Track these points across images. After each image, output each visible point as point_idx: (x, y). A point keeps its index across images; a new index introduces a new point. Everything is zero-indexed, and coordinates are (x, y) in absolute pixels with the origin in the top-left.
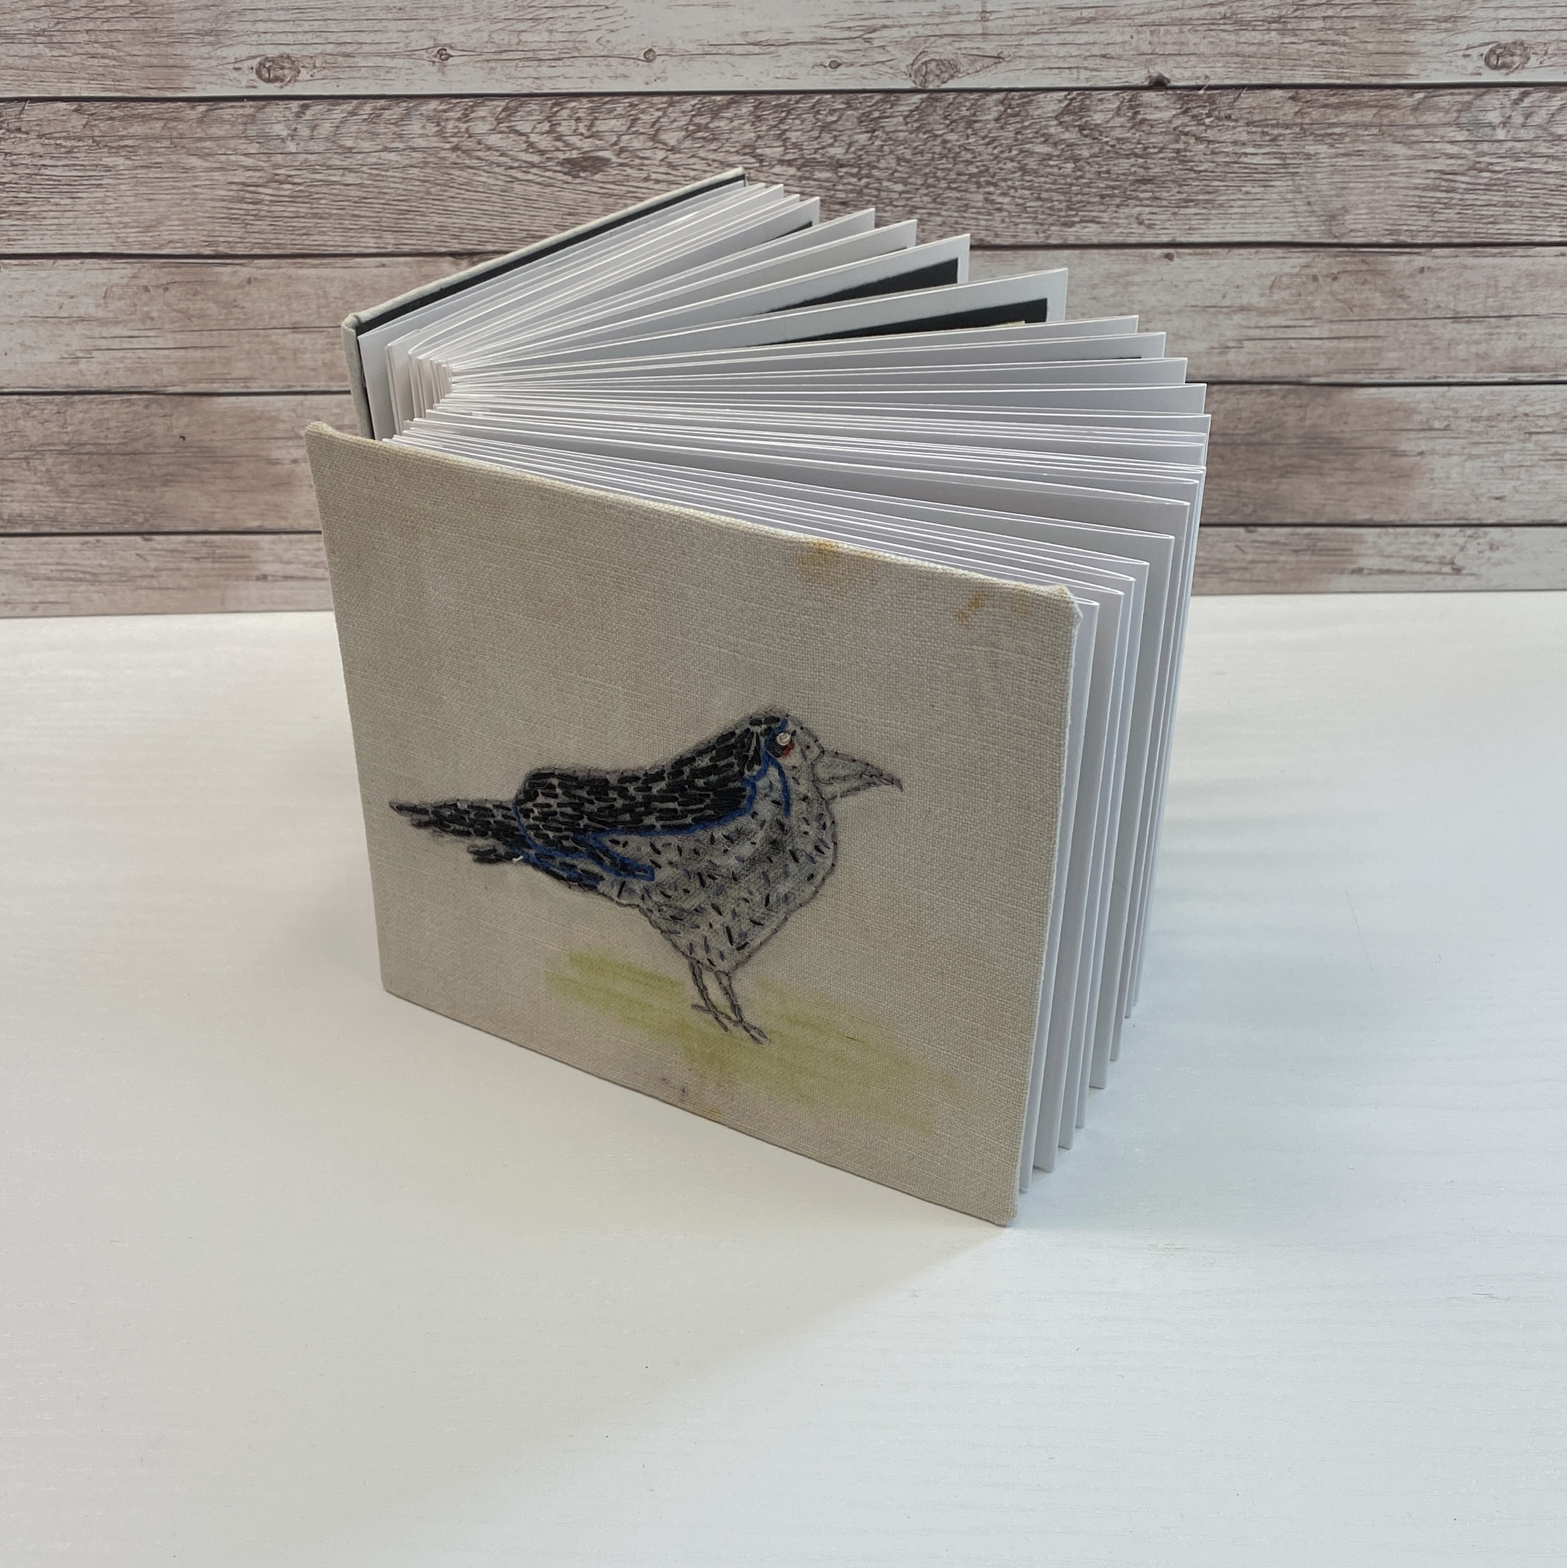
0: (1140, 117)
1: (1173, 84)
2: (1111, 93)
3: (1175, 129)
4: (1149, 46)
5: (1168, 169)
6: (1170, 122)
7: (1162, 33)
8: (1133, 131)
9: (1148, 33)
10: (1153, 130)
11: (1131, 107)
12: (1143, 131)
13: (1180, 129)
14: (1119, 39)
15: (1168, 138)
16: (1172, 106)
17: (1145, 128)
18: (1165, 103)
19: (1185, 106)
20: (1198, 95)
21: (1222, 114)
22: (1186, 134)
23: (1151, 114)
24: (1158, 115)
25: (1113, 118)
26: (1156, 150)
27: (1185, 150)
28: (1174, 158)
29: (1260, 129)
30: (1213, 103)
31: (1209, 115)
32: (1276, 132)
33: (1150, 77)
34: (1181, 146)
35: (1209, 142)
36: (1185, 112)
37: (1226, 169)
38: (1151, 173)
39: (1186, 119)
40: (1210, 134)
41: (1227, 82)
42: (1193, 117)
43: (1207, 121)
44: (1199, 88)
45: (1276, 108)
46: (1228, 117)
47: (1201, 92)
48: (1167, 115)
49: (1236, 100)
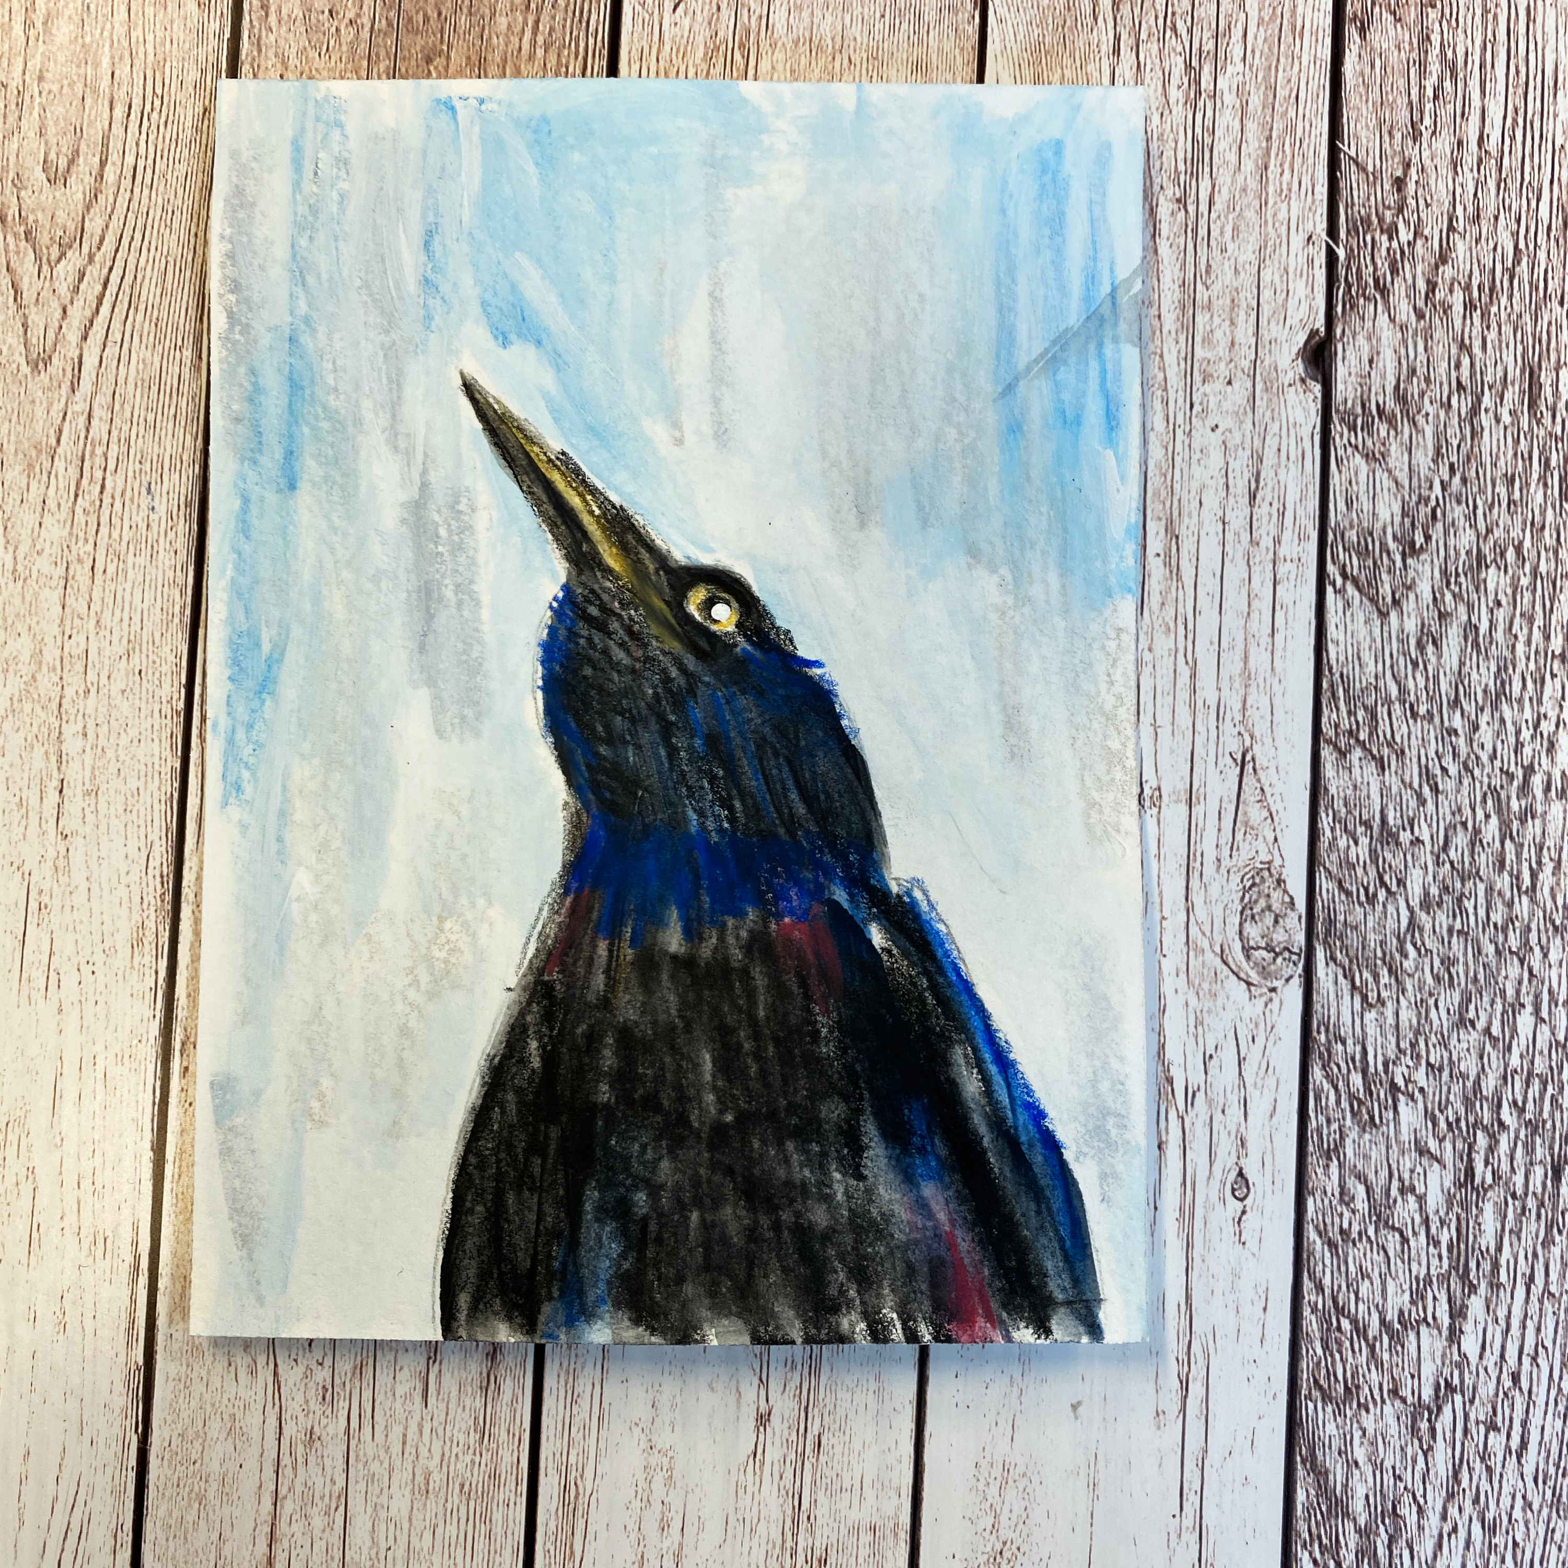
0: (1390, 404)
1: (1320, 323)
2: (1336, 480)
3: (1420, 316)
4: (1236, 384)
5: (1507, 329)
6: (1403, 328)
7: (1209, 355)
8: (1420, 419)
9: (1208, 388)
10: (1421, 371)
11: (1368, 427)
12: (1422, 394)
13: (1420, 304)
14: (1216, 460)
15: (1439, 334)
16: (1368, 324)
17: (1414, 389)
18: (1361, 340)
19: (1371, 291)
20: (1348, 258)
21: (1391, 200)
22: (1432, 286)
23: (1383, 377)
24: (1388, 361)
25: (1390, 472)
26: (1466, 361)
27: (1468, 288)
28: (1485, 315)
29: (1429, 106)
30: (1366, 221)
31: (1392, 232)
32: (1434, 68)
33: (1303, 381)
34: (1457, 299)
35: (1451, 228)
36: (1383, 290)
37: (1514, 186)
38: (1514, 372)
39: (1399, 289)
40: (1434, 229)
41: (1322, 191)
42: (1394, 271)
43: (1405, 235)
44: (1331, 257)
45: (1384, 68)
46: (1399, 184)
47: (1341, 253)
48: (1388, 335)
49: (1362, 168)
